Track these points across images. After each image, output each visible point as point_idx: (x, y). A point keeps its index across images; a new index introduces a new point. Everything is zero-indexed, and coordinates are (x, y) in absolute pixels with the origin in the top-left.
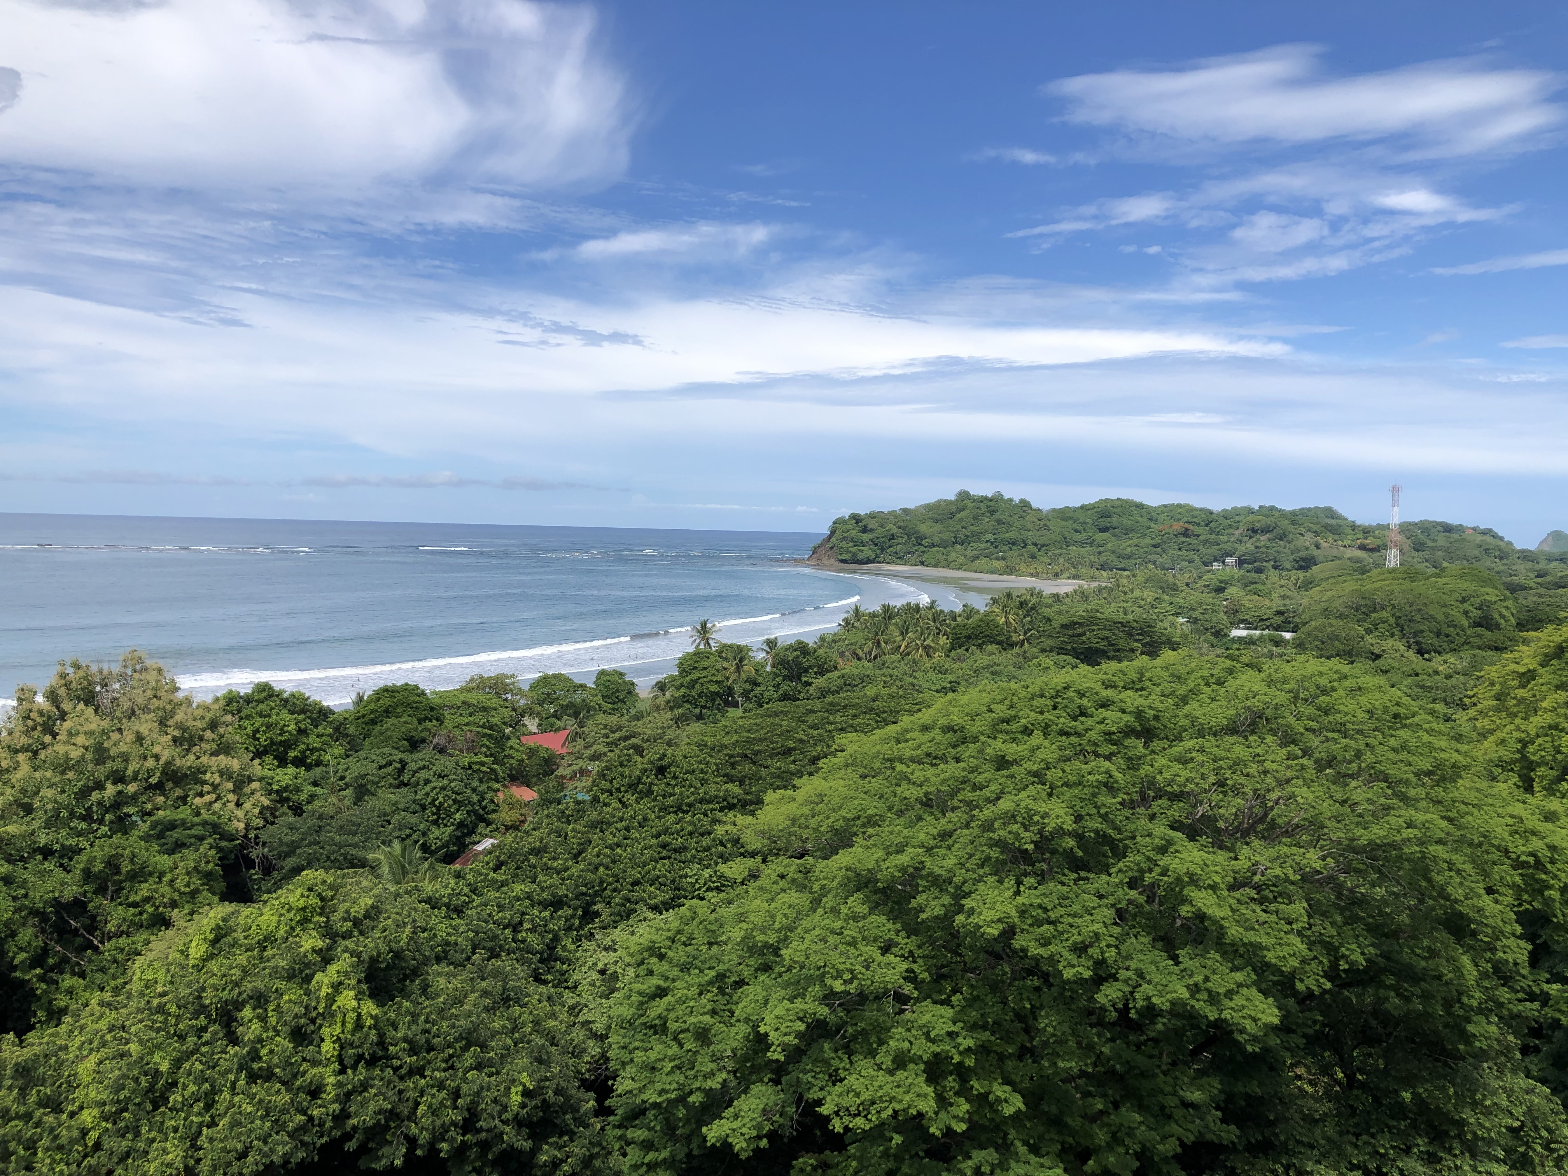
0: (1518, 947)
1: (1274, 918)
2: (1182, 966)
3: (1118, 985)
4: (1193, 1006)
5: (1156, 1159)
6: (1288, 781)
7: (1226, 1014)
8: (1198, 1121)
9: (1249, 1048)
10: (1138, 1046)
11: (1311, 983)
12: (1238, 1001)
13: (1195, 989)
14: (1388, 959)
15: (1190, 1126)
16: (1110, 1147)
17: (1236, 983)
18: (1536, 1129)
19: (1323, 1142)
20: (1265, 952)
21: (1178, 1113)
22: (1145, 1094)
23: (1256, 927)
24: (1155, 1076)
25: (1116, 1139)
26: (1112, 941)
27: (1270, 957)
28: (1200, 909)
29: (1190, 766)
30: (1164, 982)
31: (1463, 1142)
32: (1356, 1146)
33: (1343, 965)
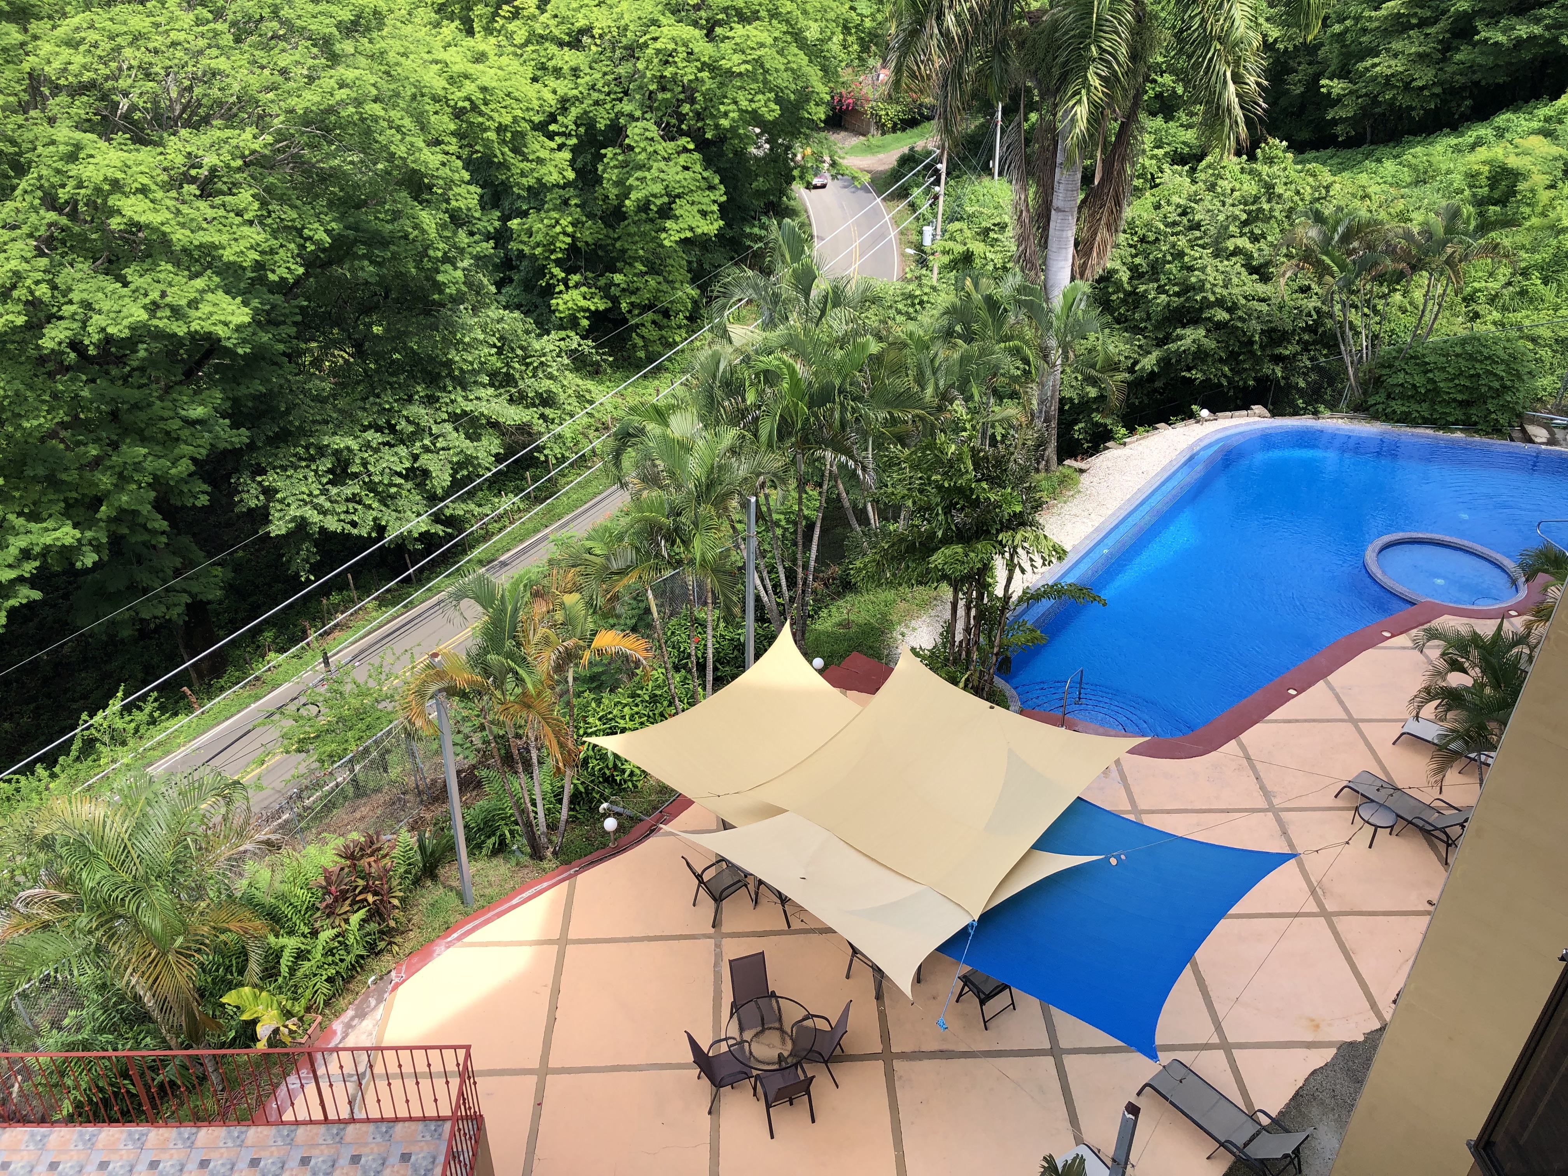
0: (469, 192)
1: (222, 212)
2: (132, 287)
3: (63, 324)
4: (156, 327)
5: (172, 483)
6: (201, 52)
7: (195, 326)
8: (206, 435)
9: (240, 351)
10: (125, 379)
11: (282, 272)
12: (205, 308)
13: (153, 308)
14: (356, 229)
15: (199, 442)
16: (119, 487)
17: (197, 291)
18: (513, 350)
19: (335, 415)
20: (221, 251)
21: (185, 433)
22: (143, 426)
23: (205, 225)
24: (150, 405)
25: (123, 479)
26: (39, 276)
27: (228, 255)
28: (131, 219)
29: (82, 48)
30: (116, 308)
31: (453, 378)
32: (364, 409)
33: (310, 247)
